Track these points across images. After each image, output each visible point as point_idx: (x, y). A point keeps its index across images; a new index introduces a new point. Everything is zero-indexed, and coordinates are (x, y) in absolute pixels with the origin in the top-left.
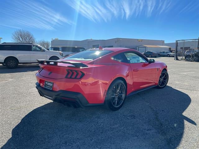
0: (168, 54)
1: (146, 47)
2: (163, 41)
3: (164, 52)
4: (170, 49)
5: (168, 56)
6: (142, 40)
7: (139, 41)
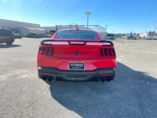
0: (47, 36)
1: (28, 29)
2: (39, 25)
3: (43, 34)
4: (46, 31)
5: (47, 37)
6: (22, 22)
7: (20, 23)
